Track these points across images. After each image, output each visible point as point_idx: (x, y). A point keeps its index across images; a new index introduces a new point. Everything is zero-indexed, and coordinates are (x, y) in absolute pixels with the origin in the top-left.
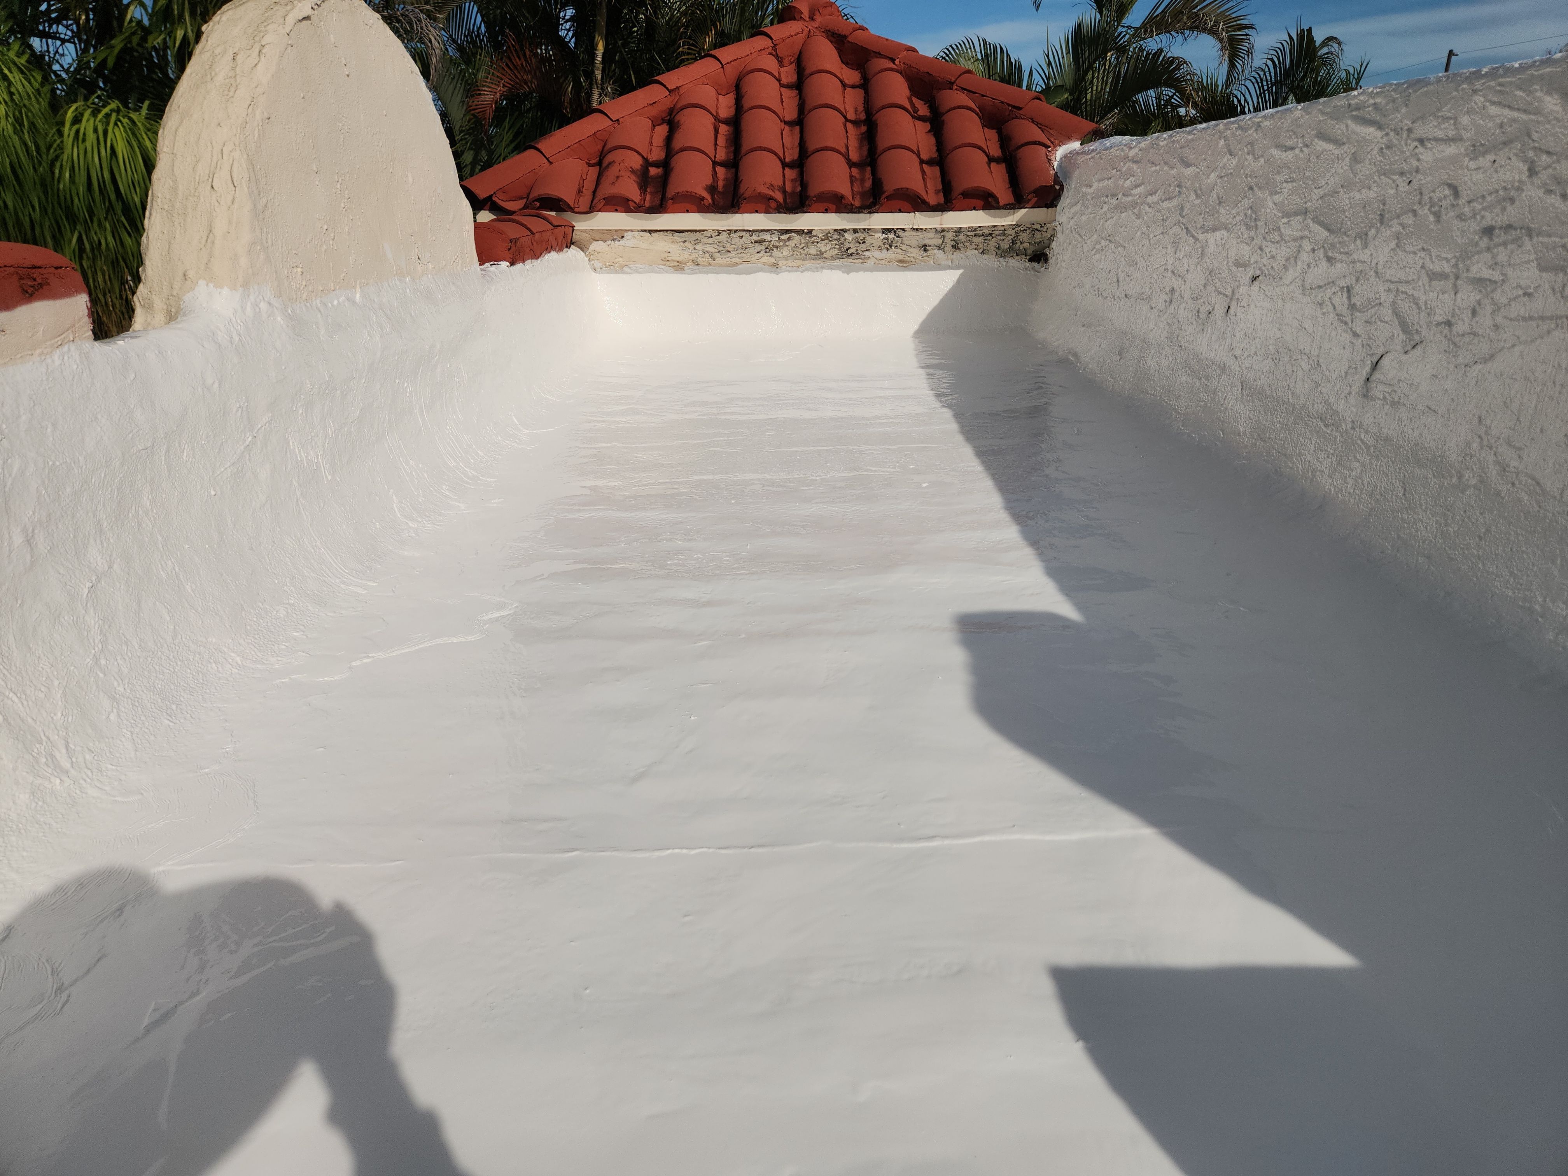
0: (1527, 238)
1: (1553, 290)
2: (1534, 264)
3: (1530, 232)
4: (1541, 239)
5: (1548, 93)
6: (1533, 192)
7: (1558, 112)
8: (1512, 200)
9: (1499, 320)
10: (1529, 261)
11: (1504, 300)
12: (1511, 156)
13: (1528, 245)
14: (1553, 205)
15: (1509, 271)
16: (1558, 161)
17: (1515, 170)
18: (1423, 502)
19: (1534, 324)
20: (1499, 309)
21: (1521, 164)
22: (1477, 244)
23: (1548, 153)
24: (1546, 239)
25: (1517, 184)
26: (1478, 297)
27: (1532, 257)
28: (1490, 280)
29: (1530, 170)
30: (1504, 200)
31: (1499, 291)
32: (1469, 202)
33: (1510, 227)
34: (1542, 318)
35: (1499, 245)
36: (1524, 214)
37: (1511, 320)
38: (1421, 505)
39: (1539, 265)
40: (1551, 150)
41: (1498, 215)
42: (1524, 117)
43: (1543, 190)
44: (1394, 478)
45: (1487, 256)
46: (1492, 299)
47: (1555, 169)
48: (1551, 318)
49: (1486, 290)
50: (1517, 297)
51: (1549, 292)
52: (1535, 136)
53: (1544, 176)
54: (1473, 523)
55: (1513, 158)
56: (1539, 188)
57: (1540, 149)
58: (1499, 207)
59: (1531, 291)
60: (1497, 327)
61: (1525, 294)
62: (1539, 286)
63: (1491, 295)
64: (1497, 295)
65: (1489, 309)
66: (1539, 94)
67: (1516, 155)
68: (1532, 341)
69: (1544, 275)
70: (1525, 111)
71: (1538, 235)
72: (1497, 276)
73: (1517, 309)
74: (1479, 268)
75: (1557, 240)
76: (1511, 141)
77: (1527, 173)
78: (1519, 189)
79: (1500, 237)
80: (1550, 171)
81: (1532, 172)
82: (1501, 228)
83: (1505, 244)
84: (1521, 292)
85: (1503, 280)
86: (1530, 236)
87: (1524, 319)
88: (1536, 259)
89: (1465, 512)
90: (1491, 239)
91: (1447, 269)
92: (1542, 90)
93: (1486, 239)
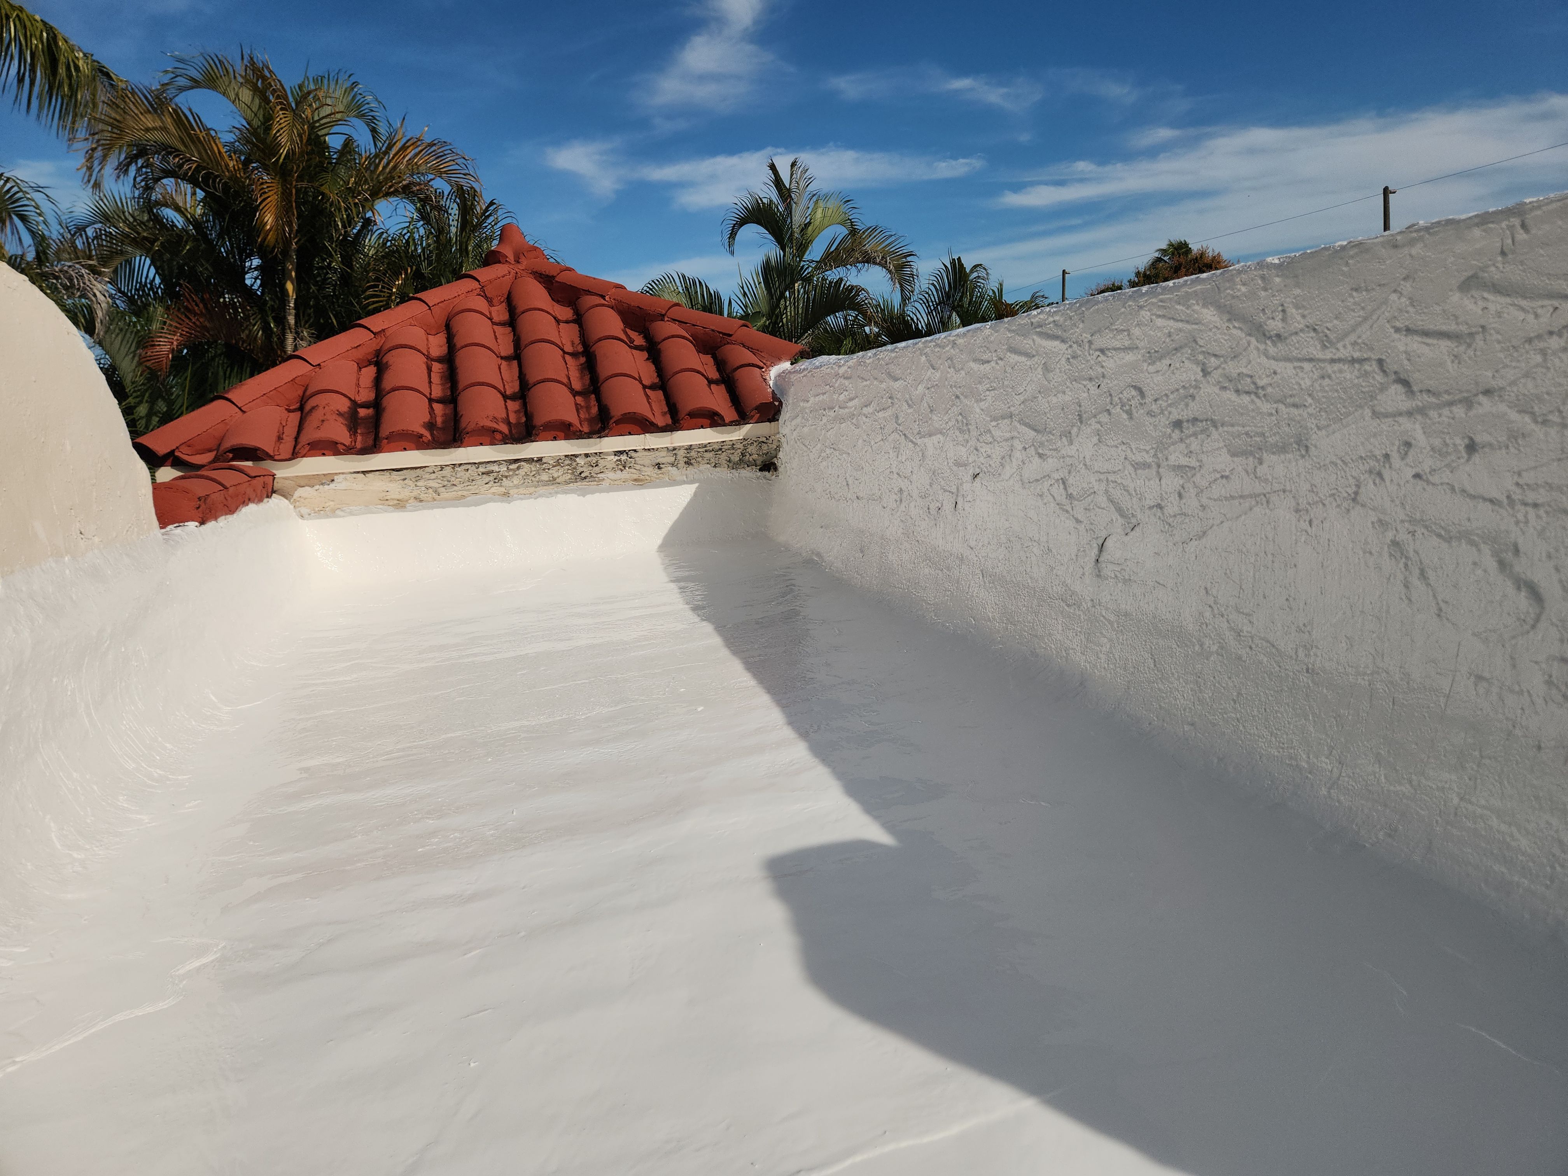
0: (1214, 429)
1: (1247, 472)
2: (1225, 450)
3: (1215, 424)
4: (1226, 429)
5: (1205, 306)
6: (1209, 389)
7: (1215, 322)
8: (1193, 397)
9: (1204, 501)
10: (1219, 449)
11: (1204, 483)
12: (1184, 359)
13: (1215, 435)
14: (1229, 400)
15: (1204, 457)
16: (1226, 362)
17: (1190, 372)
18: (1174, 671)
19: (1236, 502)
20: (1202, 491)
21: (1194, 366)
22: (1170, 437)
23: (1215, 356)
24: (1230, 429)
25: (1194, 383)
26: (1181, 482)
27: (1222, 444)
28: (1188, 467)
29: (1203, 370)
30: (1186, 397)
31: (1198, 475)
32: (1156, 400)
33: (1195, 420)
34: (1241, 497)
35: (1191, 436)
36: (1205, 409)
37: (1215, 500)
38: (1173, 674)
39: (1229, 451)
40: (1217, 353)
41: (1183, 410)
42: (1189, 327)
43: (1218, 387)
44: (1142, 650)
45: (1182, 446)
46: (1194, 482)
47: (1224, 369)
48: (1250, 496)
49: (1187, 475)
50: (1215, 480)
51: (1243, 473)
52: (1201, 342)
53: (1216, 375)
54: (1224, 687)
55: (1186, 362)
56: (1214, 385)
57: (1208, 353)
58: (1183, 403)
59: (1227, 474)
60: (1203, 507)
61: (1222, 477)
62: (1234, 469)
63: (1192, 479)
64: (1197, 479)
65: (1193, 492)
66: (1196, 307)
67: (1188, 359)
68: (1237, 517)
69: (1236, 459)
70: (1188, 322)
71: (1222, 425)
72: (1193, 463)
73: (1217, 490)
74: (1176, 456)
75: (1240, 429)
76: (1181, 347)
77: (1201, 374)
78: (1197, 387)
79: (1189, 429)
80: (1220, 371)
81: (1205, 373)
82: (1188, 421)
83: (1195, 435)
84: (1218, 476)
85: (1200, 466)
86: (1216, 427)
87: (1226, 498)
88: (1225, 446)
89: (1214, 677)
90: (1182, 432)
91: (1149, 460)
92: (1198, 304)
93: (1177, 431)
